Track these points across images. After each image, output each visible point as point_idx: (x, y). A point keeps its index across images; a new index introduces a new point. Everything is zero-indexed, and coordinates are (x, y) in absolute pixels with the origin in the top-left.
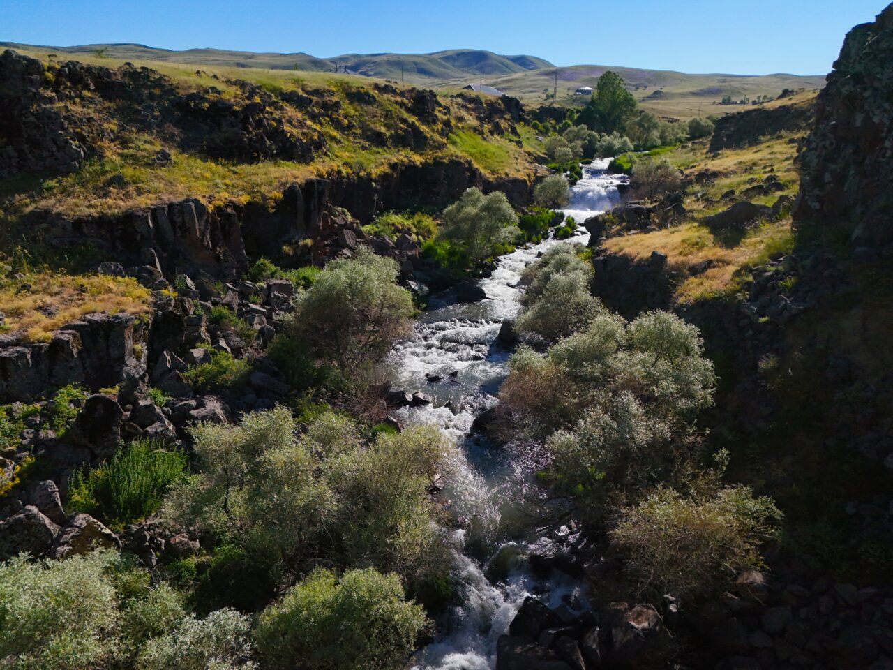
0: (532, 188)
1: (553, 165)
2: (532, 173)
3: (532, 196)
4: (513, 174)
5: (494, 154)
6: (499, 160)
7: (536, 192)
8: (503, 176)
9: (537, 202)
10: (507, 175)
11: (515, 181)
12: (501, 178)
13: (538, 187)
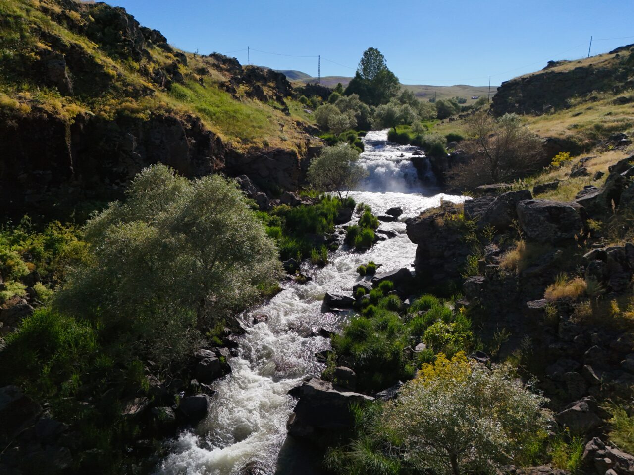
0: (305, 163)
1: (327, 136)
2: (303, 143)
3: (306, 176)
4: (275, 143)
5: (248, 116)
6: (255, 124)
7: (311, 170)
8: (261, 146)
9: (314, 186)
10: (266, 144)
11: (280, 153)
12: (257, 149)
13: (315, 162)
